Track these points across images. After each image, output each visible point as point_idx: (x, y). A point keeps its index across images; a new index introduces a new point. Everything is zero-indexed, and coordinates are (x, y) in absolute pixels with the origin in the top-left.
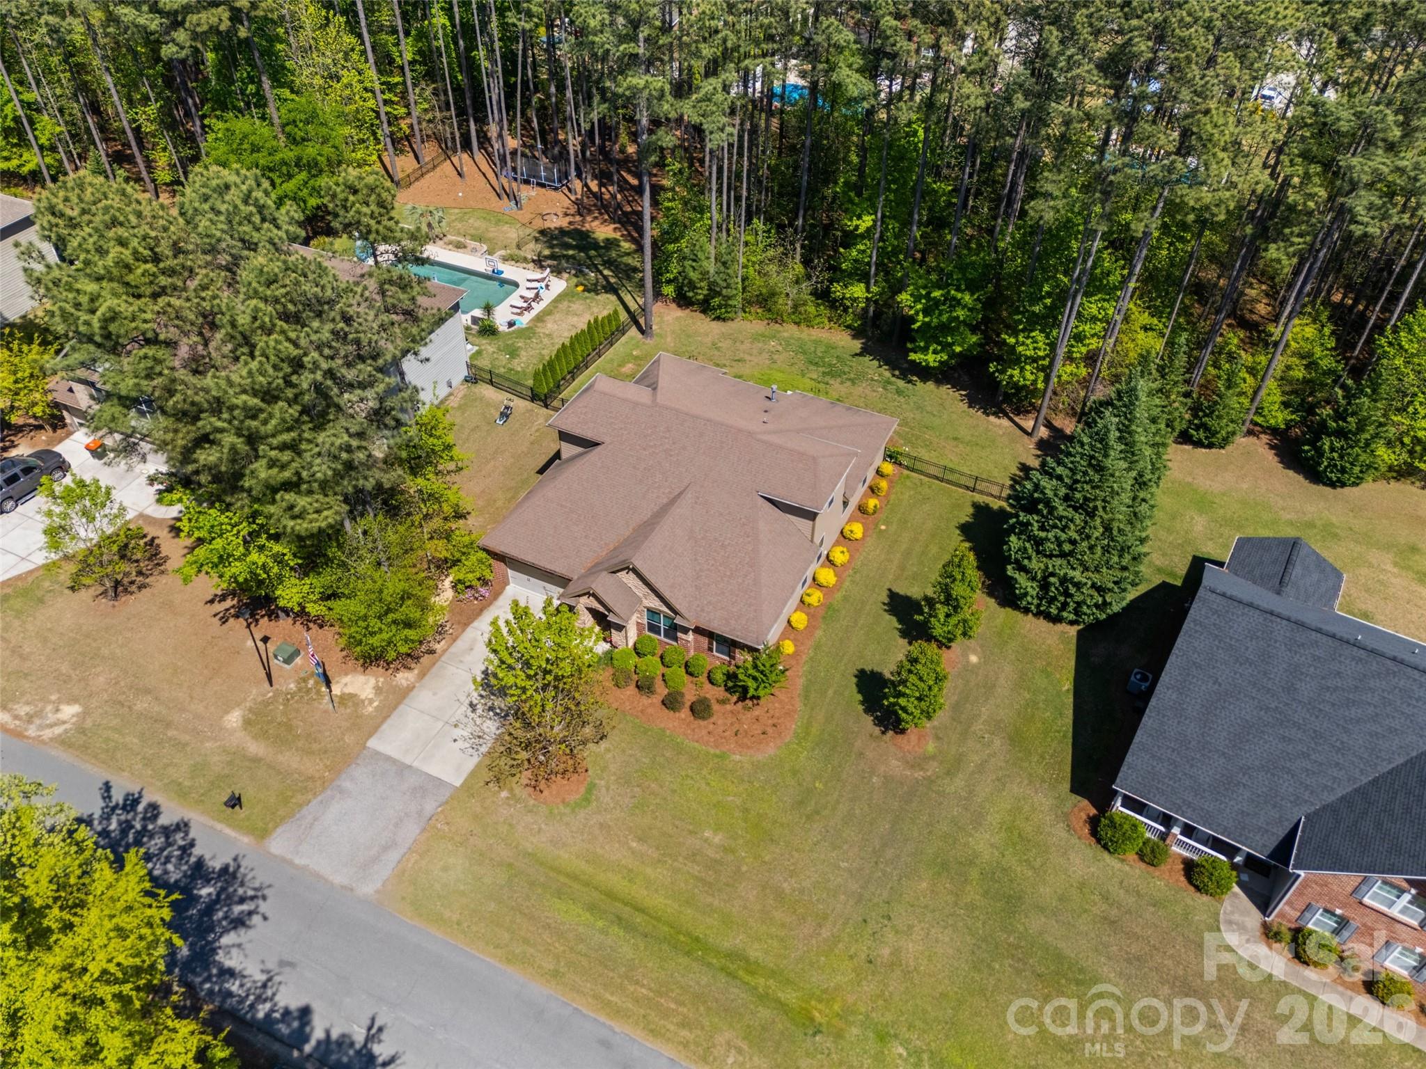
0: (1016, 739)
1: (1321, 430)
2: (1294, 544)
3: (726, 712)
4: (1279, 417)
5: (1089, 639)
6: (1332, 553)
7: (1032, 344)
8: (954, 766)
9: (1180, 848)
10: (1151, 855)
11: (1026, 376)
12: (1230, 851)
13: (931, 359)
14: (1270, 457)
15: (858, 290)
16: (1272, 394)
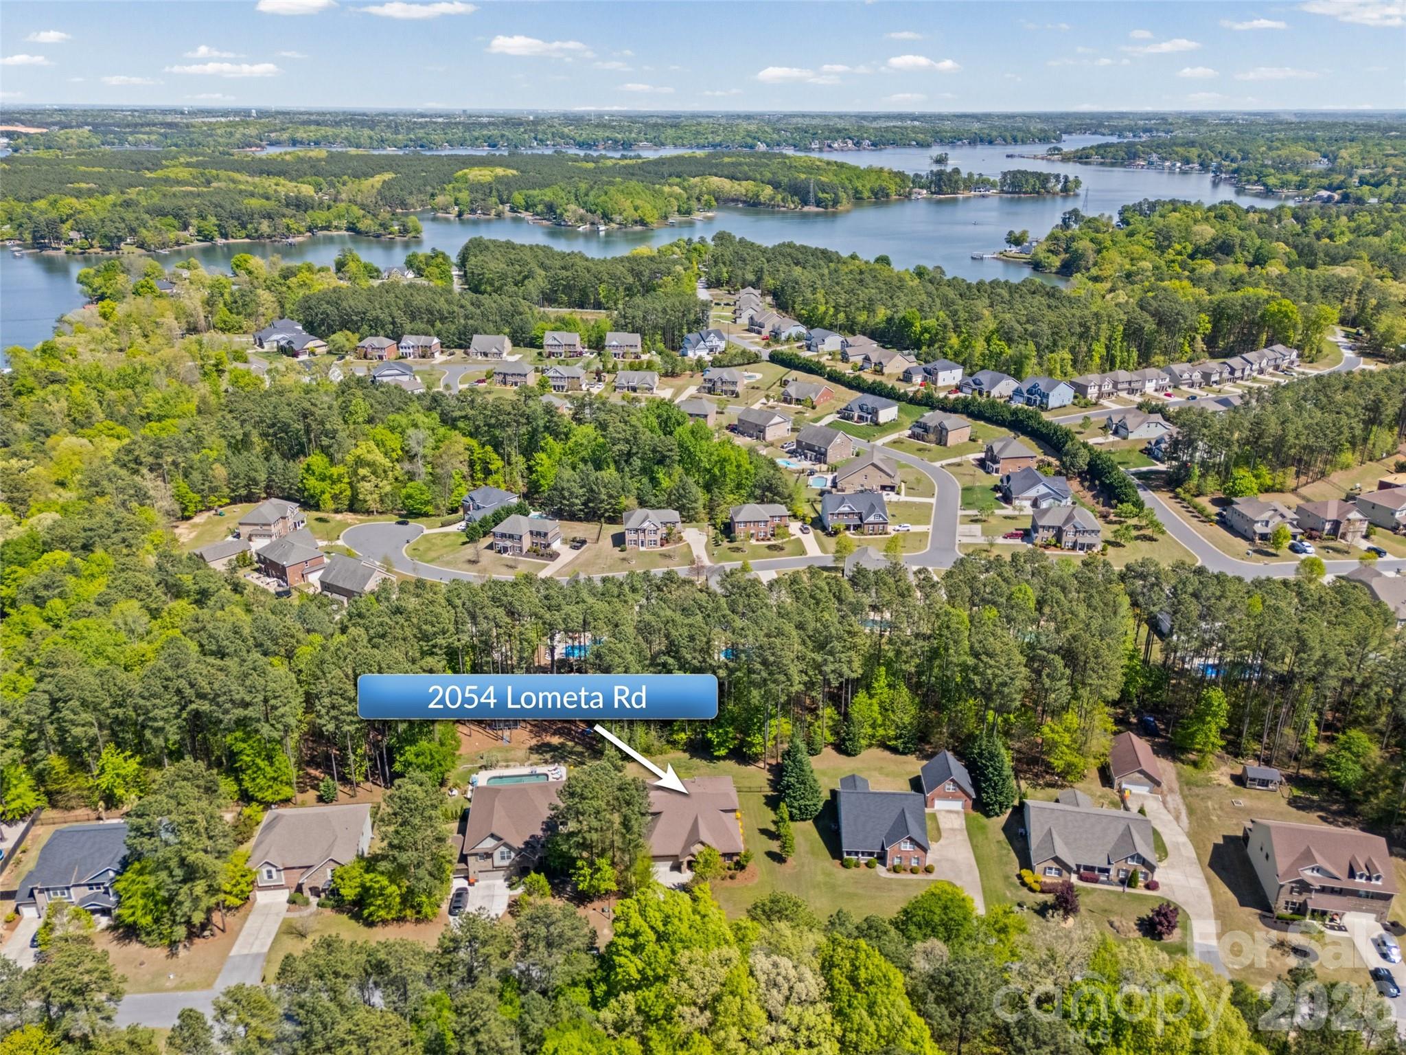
0: (813, 853)
1: (844, 740)
2: (853, 776)
3: (739, 874)
4: (831, 739)
5: (816, 821)
6: (863, 775)
7: (758, 739)
8: (803, 866)
9: (863, 860)
10: (857, 865)
11: (758, 749)
12: (871, 854)
13: (723, 752)
14: (834, 753)
15: (683, 735)
16: (827, 733)
